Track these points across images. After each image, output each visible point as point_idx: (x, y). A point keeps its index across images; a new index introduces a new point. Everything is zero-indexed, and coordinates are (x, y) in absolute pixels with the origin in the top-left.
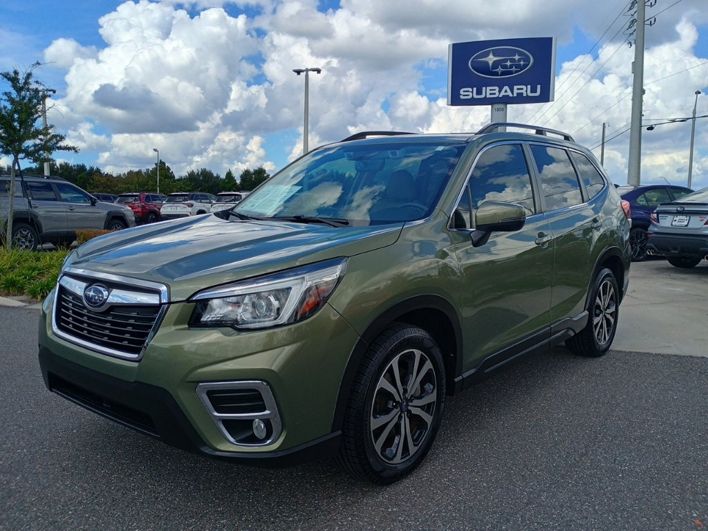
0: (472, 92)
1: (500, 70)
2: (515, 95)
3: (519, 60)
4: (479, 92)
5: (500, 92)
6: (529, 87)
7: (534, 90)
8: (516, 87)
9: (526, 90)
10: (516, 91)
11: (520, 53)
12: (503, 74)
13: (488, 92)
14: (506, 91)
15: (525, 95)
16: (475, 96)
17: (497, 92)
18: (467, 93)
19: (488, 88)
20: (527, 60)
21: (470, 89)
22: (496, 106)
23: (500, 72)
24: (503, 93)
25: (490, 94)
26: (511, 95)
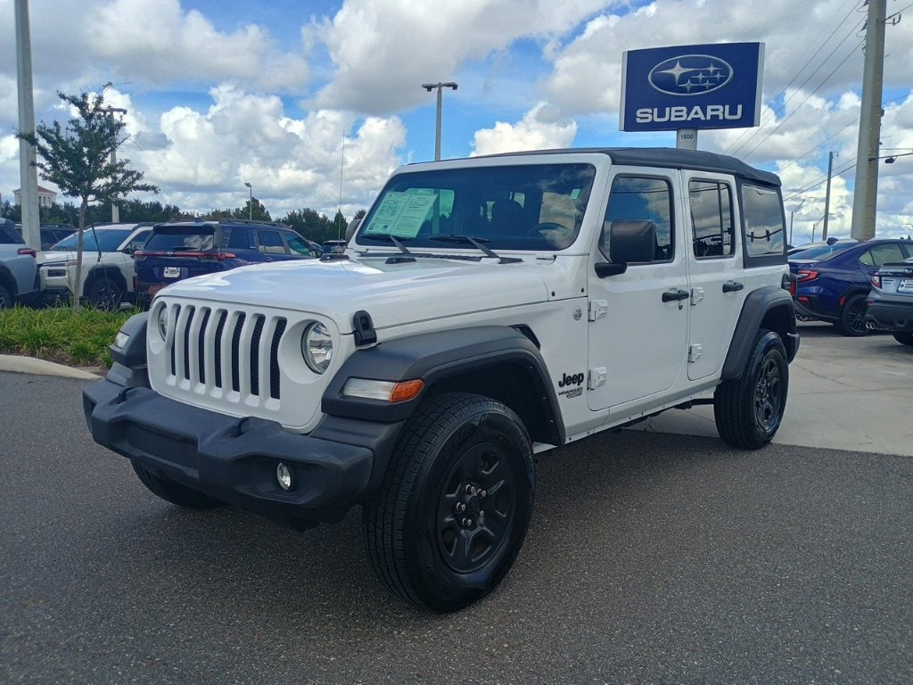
0: (652, 114)
1: (688, 85)
2: (709, 118)
3: (715, 72)
4: (661, 115)
5: (688, 114)
6: (727, 107)
7: (734, 112)
8: (709, 108)
9: (722, 111)
10: (709, 113)
11: (716, 64)
12: (693, 90)
13: (673, 114)
14: (696, 113)
15: (721, 118)
16: (656, 120)
17: (684, 114)
18: (645, 115)
19: (674, 109)
20: (725, 72)
21: (649, 110)
22: (683, 132)
23: (688, 88)
24: (692, 115)
25: (676, 116)
26: (703, 118)
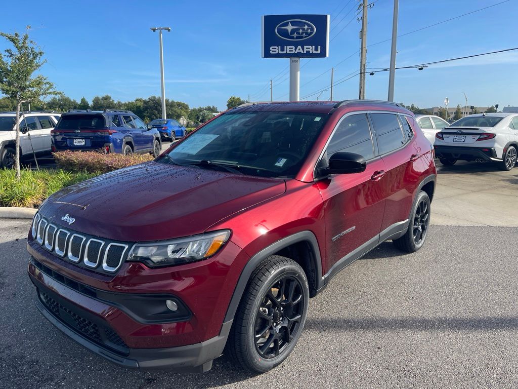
0: (278, 49)
1: (295, 35)
2: (305, 52)
3: (308, 29)
4: (282, 50)
5: (295, 50)
6: (314, 47)
7: (316, 49)
8: (305, 47)
9: (312, 49)
10: (305, 50)
11: (308, 25)
12: (297, 38)
13: (288, 49)
14: (299, 50)
15: (311, 52)
16: (280, 52)
17: (293, 49)
18: (274, 49)
19: (288, 47)
20: (312, 29)
21: (277, 47)
22: (294, 59)
23: (295, 37)
24: (297, 51)
25: (290, 51)
26: (302, 52)
